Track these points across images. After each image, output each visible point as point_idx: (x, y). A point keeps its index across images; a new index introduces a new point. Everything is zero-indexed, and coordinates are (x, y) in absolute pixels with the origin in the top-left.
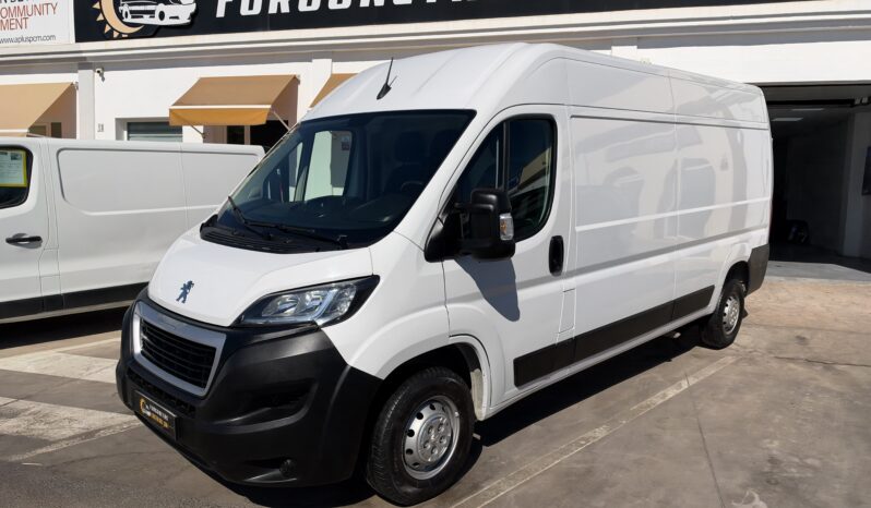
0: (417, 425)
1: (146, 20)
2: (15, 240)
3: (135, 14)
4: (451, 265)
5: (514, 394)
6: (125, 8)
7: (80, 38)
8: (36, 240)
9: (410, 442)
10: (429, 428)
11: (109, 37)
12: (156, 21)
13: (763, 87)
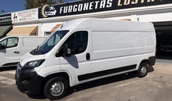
0: (53, 86)
1: (49, 14)
2: (15, 52)
3: (47, 13)
4: (61, 58)
5: (78, 82)
6: (46, 13)
7: (39, 18)
8: (18, 52)
9: (52, 89)
10: (56, 87)
11: (43, 18)
12: (50, 15)
13: (153, 23)
